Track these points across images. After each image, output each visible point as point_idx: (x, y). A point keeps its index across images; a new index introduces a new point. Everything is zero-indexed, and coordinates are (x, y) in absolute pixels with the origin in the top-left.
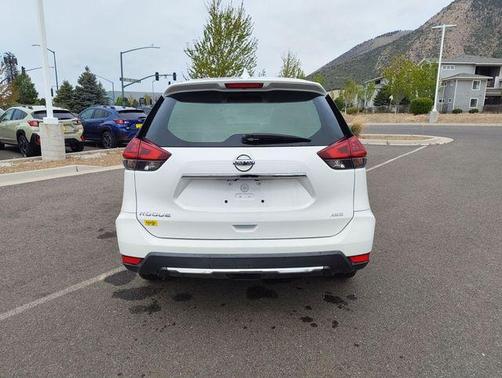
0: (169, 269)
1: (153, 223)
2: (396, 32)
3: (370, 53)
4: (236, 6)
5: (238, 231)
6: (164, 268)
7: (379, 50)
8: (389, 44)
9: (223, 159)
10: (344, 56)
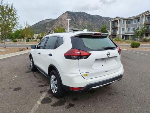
0: (93, 88)
1: (86, 75)
2: (51, 19)
3: (44, 24)
4: (10, 4)
5: (106, 73)
6: (91, 88)
7: (47, 23)
8: (49, 22)
9: (103, 54)
10: (36, 24)
